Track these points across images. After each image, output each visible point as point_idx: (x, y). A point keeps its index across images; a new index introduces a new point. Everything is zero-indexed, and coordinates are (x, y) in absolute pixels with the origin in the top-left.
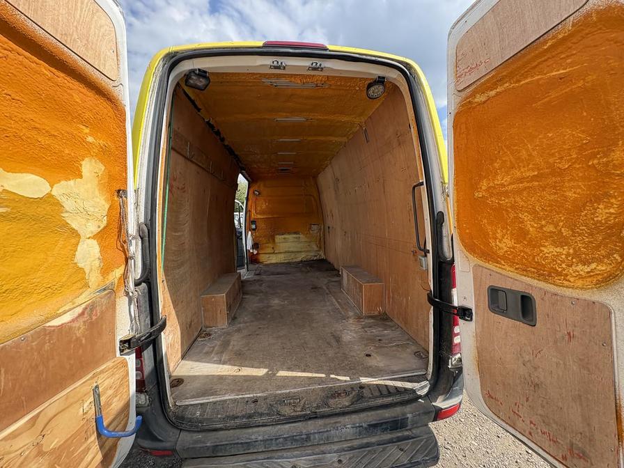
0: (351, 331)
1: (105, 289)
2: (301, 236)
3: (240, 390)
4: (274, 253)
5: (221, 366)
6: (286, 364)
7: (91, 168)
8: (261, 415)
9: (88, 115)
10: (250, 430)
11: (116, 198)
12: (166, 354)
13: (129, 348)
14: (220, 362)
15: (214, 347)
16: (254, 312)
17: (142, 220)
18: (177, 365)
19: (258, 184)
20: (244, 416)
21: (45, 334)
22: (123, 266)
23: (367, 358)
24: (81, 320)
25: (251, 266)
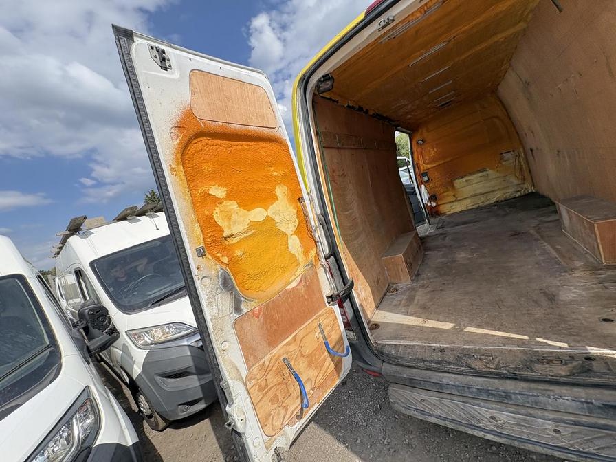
0: (576, 287)
1: (309, 265)
2: (490, 172)
3: (426, 339)
4: (456, 201)
5: (408, 317)
6: (475, 321)
7: (281, 191)
8: (450, 363)
9: (270, 159)
10: (441, 374)
11: (299, 204)
12: (361, 305)
13: (333, 301)
14: (407, 313)
15: (401, 301)
16: (437, 268)
17: (319, 212)
18: (372, 313)
19: (420, 131)
20: (432, 362)
21: (287, 293)
22: (315, 249)
23: (604, 323)
24: (302, 284)
25: (432, 220)
